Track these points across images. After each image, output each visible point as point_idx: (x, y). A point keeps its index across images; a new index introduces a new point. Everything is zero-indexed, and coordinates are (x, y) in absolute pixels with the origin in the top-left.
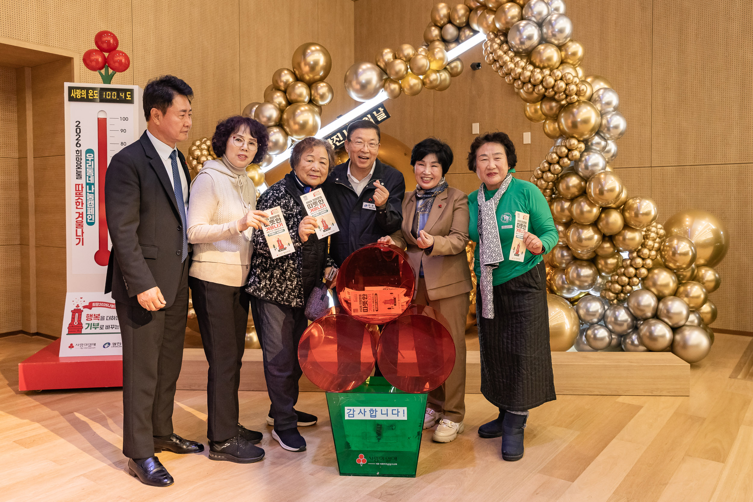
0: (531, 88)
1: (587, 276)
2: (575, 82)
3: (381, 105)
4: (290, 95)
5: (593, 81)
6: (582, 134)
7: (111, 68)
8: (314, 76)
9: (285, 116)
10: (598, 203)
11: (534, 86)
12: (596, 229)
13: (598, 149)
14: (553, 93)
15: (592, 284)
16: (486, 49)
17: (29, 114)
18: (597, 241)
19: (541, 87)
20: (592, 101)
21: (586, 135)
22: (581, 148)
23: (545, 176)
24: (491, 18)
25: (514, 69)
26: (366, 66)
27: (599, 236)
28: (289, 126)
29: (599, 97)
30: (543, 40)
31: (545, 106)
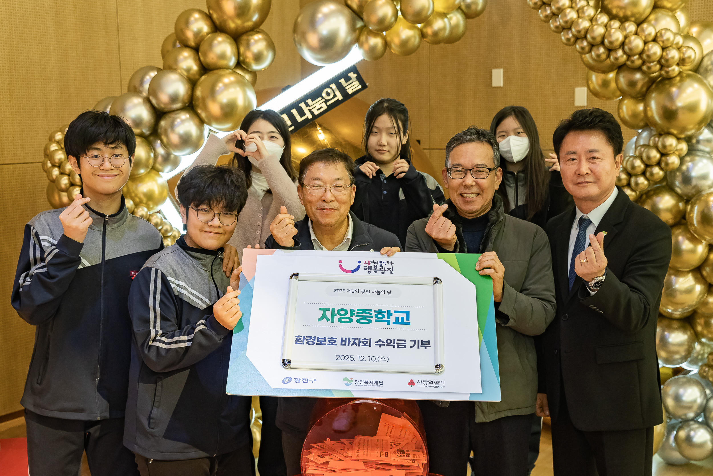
0: (604, 53)
1: (680, 345)
2: (677, 44)
3: (354, 69)
4: (205, 55)
5: (700, 33)
6: (683, 129)
8: (243, 23)
9: (199, 93)
10: (705, 239)
11: (610, 51)
12: (699, 276)
13: (707, 149)
14: (640, 61)
15: (687, 356)
18: (700, 294)
19: (620, 53)
20: (702, 70)
21: (691, 129)
22: (681, 150)
25: (578, 21)
26: (328, 7)
27: (703, 286)
28: (205, 108)
31: (624, 77)
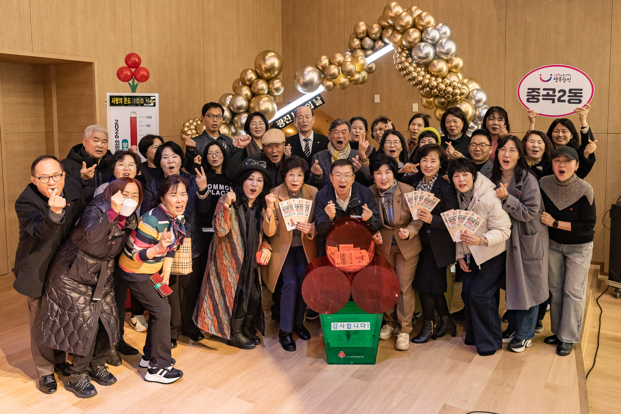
2: (459, 87)
4: (254, 88)
5: (468, 83)
7: (136, 80)
8: (271, 75)
9: (252, 105)
14: (444, 94)
16: (396, 60)
17: (54, 100)
19: (436, 90)
20: (469, 98)
24: (399, 37)
25: (417, 77)
26: (309, 69)
29: (473, 95)
30: (437, 56)
31: (437, 100)
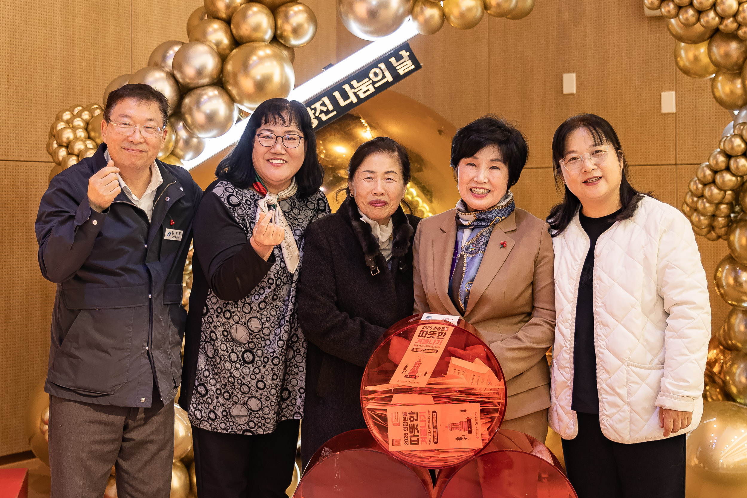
0: (693, 16)
3: (406, 46)
4: (238, 27)
9: (229, 67)
11: (700, 12)
14: (735, 25)
23: (718, 179)
28: (236, 84)
31: (718, 48)
